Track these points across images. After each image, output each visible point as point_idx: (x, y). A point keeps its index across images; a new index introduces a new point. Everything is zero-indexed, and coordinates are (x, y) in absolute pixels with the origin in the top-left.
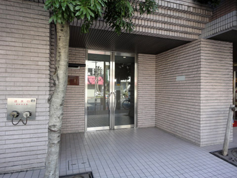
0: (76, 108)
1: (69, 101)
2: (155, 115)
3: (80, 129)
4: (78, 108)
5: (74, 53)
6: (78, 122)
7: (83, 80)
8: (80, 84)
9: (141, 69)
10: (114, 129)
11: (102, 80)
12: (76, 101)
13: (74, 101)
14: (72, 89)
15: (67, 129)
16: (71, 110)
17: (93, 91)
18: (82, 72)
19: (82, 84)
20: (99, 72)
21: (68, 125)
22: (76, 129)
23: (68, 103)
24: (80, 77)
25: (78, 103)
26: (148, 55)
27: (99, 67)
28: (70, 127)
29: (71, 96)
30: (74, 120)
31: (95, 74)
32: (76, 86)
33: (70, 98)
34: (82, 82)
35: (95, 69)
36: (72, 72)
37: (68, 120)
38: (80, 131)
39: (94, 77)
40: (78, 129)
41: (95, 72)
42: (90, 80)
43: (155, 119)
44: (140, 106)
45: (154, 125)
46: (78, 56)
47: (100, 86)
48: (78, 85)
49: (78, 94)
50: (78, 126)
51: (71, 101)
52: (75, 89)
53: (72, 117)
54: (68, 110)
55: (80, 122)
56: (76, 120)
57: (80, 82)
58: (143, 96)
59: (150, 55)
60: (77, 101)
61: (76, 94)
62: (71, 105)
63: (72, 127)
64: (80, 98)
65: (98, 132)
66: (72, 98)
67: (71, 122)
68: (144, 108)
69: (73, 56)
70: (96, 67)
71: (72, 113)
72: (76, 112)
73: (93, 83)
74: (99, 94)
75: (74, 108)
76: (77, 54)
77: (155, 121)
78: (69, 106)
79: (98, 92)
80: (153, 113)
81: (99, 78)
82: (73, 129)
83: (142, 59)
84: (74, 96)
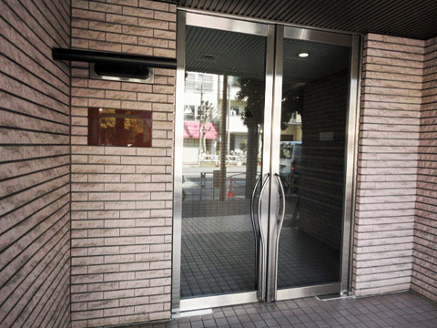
0: (137, 231)
1: (112, 206)
2: (410, 253)
3: (152, 308)
4: (146, 231)
5: (133, 21)
6: (146, 283)
7: (166, 126)
8: (154, 143)
9: (374, 90)
10: (274, 301)
11: (213, 129)
12: (139, 205)
13: (131, 206)
14: (125, 160)
15: (107, 313)
16: (121, 241)
17: (195, 150)
18: (164, 98)
19: (162, 143)
20: (208, 114)
21: (108, 296)
22: (139, 309)
23: (109, 215)
24: (155, 116)
25: (147, 214)
26: (400, 40)
27: (207, 103)
28: (116, 303)
29: (120, 187)
30: (131, 276)
31: (199, 118)
32: (141, 151)
33: (117, 197)
34: (162, 134)
35: (199, 108)
36: (125, 95)
37: (109, 278)
38: (153, 317)
39: (197, 122)
40: (147, 309)
41: (200, 112)
42: (189, 128)
43: (410, 266)
44: (366, 221)
45: (408, 286)
46: (150, 33)
47: (208, 142)
48: (148, 145)
49: (148, 179)
50: (145, 300)
51: (122, 206)
52: (134, 160)
53: (123, 268)
54: (108, 242)
55: (154, 282)
56: (139, 275)
57: (155, 134)
58: (378, 185)
59: (406, 41)
60: (144, 205)
61: (141, 178)
62: (121, 223)
63: (123, 302)
64: (154, 196)
65: (229, 312)
66: (124, 197)
67: (122, 285)
68: (377, 228)
69: (126, 29)
70: (202, 102)
71: (124, 250)
72: (138, 249)
73: (196, 136)
74: (207, 158)
75: (130, 232)
76: (142, 23)
77: (409, 273)
78: (115, 224)
79: (204, 154)
80: (406, 243)
81: (208, 124)
82: (129, 311)
83: (380, 53)
84: (132, 187)
